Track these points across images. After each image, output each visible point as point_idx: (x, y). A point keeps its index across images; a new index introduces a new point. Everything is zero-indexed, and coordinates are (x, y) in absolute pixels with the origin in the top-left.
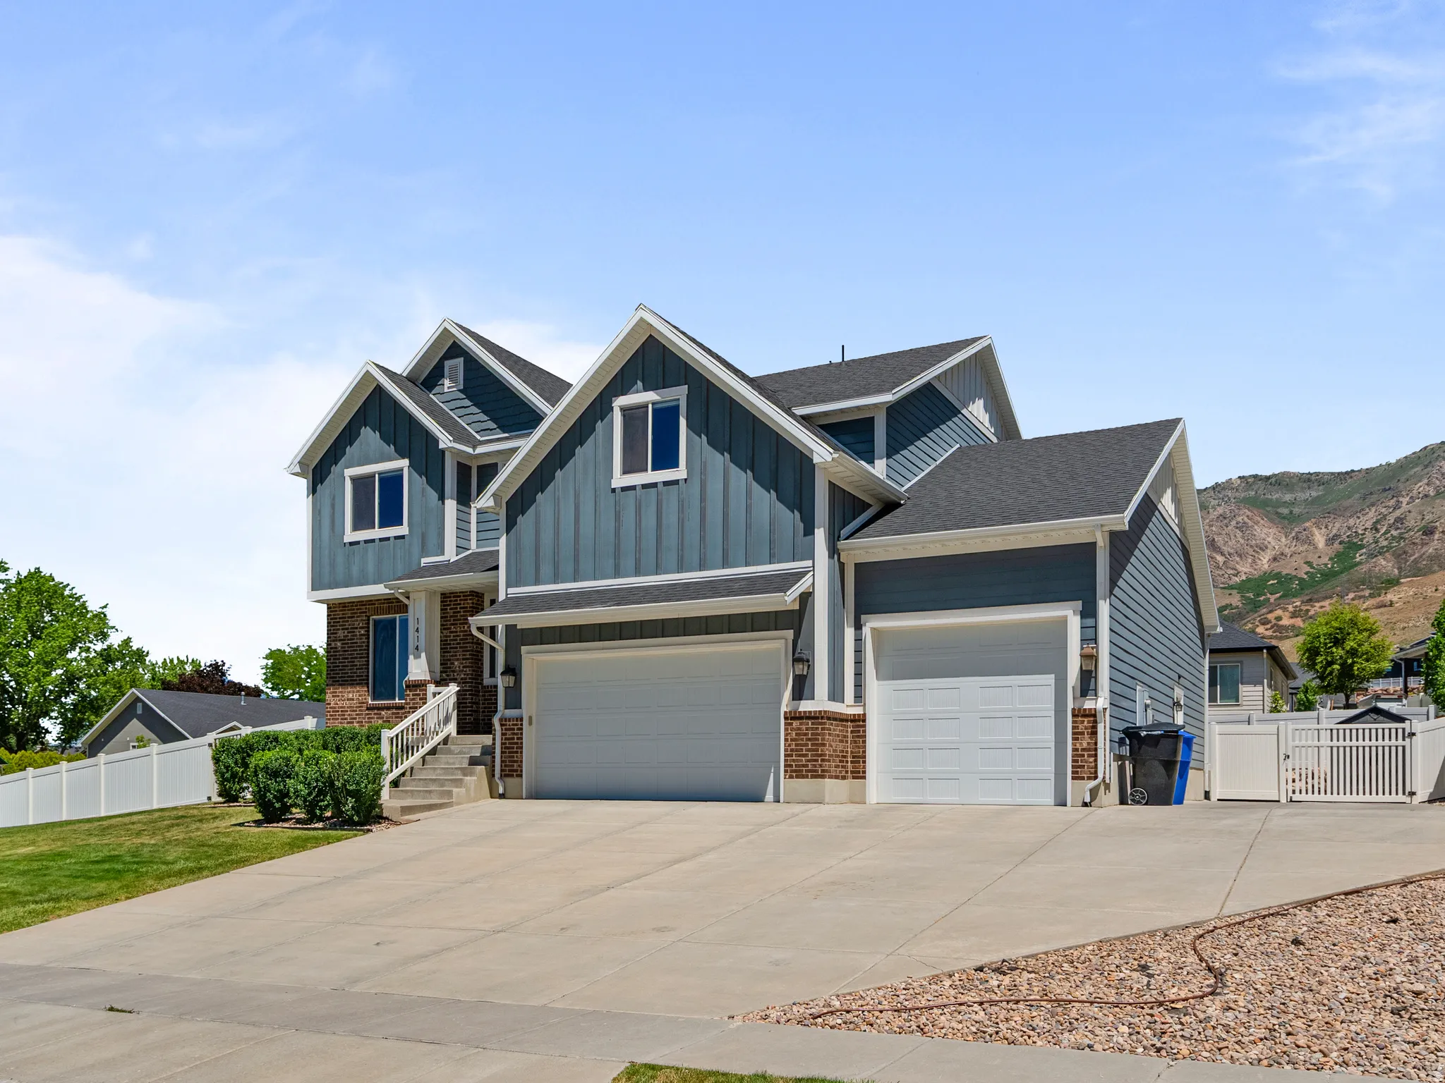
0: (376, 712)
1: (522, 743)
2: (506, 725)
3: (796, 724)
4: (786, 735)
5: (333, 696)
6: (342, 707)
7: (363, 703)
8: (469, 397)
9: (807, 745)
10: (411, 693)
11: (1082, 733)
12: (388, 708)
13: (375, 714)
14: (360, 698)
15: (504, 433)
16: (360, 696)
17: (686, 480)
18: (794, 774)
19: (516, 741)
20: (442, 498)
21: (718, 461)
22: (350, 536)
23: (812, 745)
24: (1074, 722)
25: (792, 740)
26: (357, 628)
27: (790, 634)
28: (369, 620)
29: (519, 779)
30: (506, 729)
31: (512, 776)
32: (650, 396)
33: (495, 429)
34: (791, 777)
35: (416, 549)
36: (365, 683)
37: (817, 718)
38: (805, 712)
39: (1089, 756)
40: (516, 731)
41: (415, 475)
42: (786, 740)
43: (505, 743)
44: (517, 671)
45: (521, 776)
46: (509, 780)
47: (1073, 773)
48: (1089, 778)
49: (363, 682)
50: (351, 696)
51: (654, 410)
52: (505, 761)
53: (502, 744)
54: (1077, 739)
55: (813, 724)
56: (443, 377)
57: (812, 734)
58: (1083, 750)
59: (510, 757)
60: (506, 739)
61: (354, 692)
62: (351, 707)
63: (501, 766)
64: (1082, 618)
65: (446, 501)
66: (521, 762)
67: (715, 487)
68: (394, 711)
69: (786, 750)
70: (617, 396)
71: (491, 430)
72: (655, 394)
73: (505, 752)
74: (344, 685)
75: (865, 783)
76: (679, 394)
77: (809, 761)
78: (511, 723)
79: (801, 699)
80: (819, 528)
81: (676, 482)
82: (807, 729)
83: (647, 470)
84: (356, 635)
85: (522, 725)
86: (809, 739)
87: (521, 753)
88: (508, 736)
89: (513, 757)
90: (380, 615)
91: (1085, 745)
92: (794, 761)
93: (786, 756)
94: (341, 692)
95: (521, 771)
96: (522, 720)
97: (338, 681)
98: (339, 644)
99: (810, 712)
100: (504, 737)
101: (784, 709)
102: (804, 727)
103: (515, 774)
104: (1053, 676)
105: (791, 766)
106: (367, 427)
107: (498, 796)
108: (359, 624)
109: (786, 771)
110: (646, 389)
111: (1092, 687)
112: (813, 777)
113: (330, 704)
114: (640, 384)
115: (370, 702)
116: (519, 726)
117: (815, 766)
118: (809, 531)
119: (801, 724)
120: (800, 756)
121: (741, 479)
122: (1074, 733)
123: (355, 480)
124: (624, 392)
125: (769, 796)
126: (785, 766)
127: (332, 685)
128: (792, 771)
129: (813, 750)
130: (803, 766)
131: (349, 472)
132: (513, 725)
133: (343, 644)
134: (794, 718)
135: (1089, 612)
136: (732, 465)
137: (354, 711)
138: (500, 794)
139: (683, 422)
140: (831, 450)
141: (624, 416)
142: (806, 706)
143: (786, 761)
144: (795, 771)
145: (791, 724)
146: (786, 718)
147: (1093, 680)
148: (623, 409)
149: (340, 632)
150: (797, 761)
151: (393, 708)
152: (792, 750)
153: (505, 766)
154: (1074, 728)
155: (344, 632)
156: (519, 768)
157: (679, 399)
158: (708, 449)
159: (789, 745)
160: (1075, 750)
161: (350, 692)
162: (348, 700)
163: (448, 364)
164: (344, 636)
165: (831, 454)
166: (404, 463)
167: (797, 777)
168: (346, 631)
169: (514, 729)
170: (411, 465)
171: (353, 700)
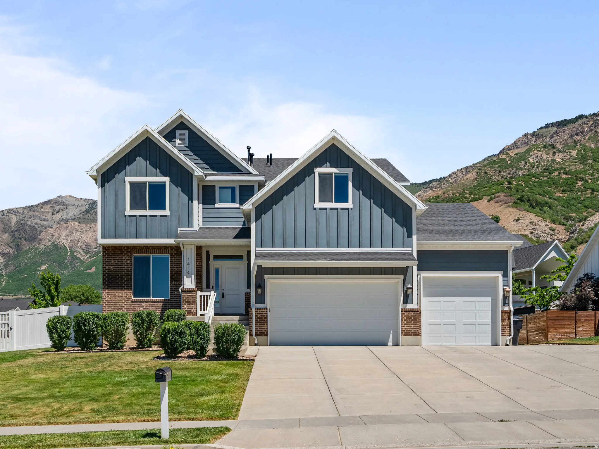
0: (138, 303)
1: (267, 320)
2: (257, 311)
3: (406, 314)
4: (402, 318)
5: (107, 295)
6: (114, 301)
7: (130, 299)
8: (192, 151)
9: (411, 322)
10: (186, 295)
11: (505, 319)
12: (147, 302)
13: (137, 305)
14: (127, 296)
15: (214, 171)
16: (127, 295)
17: (352, 208)
18: (406, 334)
19: (263, 319)
20: (191, 199)
21: (366, 202)
22: (129, 212)
23: (414, 322)
24: (502, 315)
25: (405, 320)
26: (124, 260)
27: (402, 277)
28: (132, 256)
29: (265, 337)
30: (257, 314)
31: (262, 335)
32: (333, 170)
33: (208, 168)
34: (405, 335)
35: (174, 223)
36: (130, 289)
37: (416, 311)
38: (408, 309)
39: (507, 327)
40: (263, 315)
41: (174, 186)
42: (402, 320)
43: (257, 320)
44: (262, 286)
45: (267, 335)
46: (259, 337)
47: (502, 333)
48: (507, 336)
49: (129, 288)
50: (120, 295)
51: (335, 176)
52: (257, 329)
53: (256, 320)
54: (503, 321)
55: (414, 314)
56: (175, 138)
57: (414, 318)
58: (505, 325)
59: (260, 326)
60: (257, 318)
61: (123, 293)
62: (121, 301)
63: (255, 330)
64: (503, 277)
65: (194, 201)
66: (267, 329)
67: (366, 213)
68: (151, 303)
69: (402, 324)
70: (317, 167)
71: (206, 169)
72: (336, 170)
73: (257, 324)
74: (116, 289)
75: (421, 338)
76: (349, 171)
77: (412, 329)
78: (260, 311)
79: (407, 304)
80: (414, 235)
81: (348, 209)
82: (411, 316)
83: (332, 202)
84: (124, 264)
85: (267, 312)
86: (412, 320)
87: (267, 324)
88: (258, 317)
89: (262, 326)
90: (141, 254)
91: (506, 324)
92: (406, 329)
93: (402, 326)
94: (113, 293)
95: (267, 333)
96: (267, 309)
97: (111, 287)
98: (112, 267)
99: (413, 309)
100: (256, 317)
101: (401, 307)
102: (410, 315)
103: (263, 334)
104: (490, 298)
105: (405, 331)
106: (140, 157)
107: (254, 344)
108: (126, 258)
109: (402, 333)
110: (331, 166)
111: (507, 302)
112: (414, 335)
113: (106, 299)
114: (328, 164)
115: (133, 298)
116: (265, 312)
117: (415, 331)
118: (410, 235)
119: (409, 314)
120: (408, 326)
121: (377, 211)
122: (502, 319)
123: (131, 184)
124: (320, 166)
125: (390, 343)
126: (402, 331)
127: (107, 289)
128: (405, 333)
129: (414, 324)
130: (410, 331)
131: (128, 179)
132: (261, 311)
133: (114, 267)
134: (405, 311)
135: (505, 275)
136: (374, 205)
137: (123, 303)
138: (255, 344)
139: (350, 184)
140: (425, 205)
141: (320, 177)
142: (409, 306)
143: (402, 329)
144: (406, 333)
145: (404, 314)
146: (402, 311)
147: (507, 300)
148: (320, 174)
149: (112, 261)
150: (407, 329)
151: (150, 302)
152: (405, 324)
153: (257, 331)
154: (502, 317)
155: (115, 262)
156: (265, 332)
157: (348, 173)
158: (362, 196)
159: (404, 322)
160: (502, 325)
161: (120, 293)
162: (118, 297)
163: (178, 132)
164: (115, 263)
165: (425, 207)
166: (167, 179)
167: (407, 335)
168: (117, 261)
169: (262, 314)
170: (171, 181)
171: (122, 297)
